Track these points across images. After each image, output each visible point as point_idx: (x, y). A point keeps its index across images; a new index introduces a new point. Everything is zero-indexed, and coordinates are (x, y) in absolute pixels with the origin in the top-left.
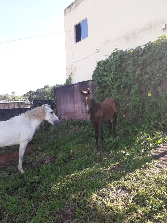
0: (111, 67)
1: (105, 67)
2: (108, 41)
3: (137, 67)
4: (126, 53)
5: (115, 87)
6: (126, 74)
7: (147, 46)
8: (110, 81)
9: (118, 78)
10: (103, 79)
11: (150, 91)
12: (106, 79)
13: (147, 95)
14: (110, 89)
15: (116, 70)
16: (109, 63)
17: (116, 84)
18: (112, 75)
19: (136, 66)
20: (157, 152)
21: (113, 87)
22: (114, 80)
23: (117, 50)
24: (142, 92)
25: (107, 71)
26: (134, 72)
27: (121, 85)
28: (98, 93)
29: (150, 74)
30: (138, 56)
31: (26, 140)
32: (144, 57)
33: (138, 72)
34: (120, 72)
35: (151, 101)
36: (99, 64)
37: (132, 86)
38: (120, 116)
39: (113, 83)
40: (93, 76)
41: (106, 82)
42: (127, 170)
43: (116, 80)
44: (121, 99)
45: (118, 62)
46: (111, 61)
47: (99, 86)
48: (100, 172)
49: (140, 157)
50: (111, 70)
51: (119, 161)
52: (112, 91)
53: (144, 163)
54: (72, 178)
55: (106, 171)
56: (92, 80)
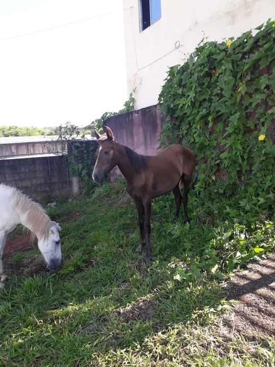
0: (191, 77)
1: (182, 77)
2: (196, 23)
3: (241, 78)
4: (220, 48)
5: (197, 118)
6: (219, 92)
7: (262, 29)
8: (188, 105)
9: (204, 100)
10: (177, 102)
11: (264, 129)
12: (182, 102)
13: (257, 138)
14: (189, 123)
15: (201, 85)
16: (189, 70)
17: (200, 113)
18: (192, 94)
19: (239, 76)
20: (244, 277)
21: (194, 119)
22: (197, 104)
23: (205, 41)
24: (248, 131)
25: (184, 86)
26: (235, 87)
27: (208, 114)
28: (169, 129)
29: (265, 93)
30: (244, 54)
32: (254, 56)
33: (242, 89)
34: (208, 87)
35: (263, 152)
36: (172, 72)
37: (228, 117)
38: (207, 178)
39: (195, 111)
40: (161, 96)
41: (182, 107)
42: (158, 321)
43: (200, 105)
44: (209, 144)
45: (204, 67)
46: (193, 65)
47: (171, 116)
48: (106, 317)
49: (199, 288)
50: (191, 83)
51: (157, 290)
52: (194, 126)
53: (197, 308)
54: (54, 322)
55: (119, 313)
56: (160, 104)
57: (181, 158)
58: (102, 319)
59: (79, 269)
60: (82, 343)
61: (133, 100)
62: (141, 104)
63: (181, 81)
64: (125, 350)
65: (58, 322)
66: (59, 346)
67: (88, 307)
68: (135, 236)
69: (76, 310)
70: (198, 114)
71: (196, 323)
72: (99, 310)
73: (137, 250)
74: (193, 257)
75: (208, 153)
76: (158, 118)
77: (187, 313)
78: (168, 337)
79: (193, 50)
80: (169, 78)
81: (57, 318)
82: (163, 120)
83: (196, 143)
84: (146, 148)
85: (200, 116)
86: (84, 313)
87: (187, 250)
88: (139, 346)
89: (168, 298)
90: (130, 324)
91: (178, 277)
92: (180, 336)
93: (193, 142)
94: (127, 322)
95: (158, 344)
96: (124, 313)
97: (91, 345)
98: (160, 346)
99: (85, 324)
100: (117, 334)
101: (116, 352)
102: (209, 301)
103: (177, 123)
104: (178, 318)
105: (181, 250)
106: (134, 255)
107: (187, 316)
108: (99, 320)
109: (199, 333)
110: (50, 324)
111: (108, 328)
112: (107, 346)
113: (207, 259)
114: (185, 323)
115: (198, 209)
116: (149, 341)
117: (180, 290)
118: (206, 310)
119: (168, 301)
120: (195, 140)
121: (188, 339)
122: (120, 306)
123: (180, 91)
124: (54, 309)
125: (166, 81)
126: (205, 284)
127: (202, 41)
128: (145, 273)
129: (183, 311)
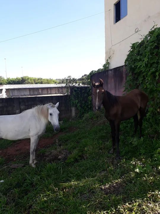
0: (145, 49)
1: (140, 49)
2: (149, 17)
5: (149, 74)
8: (144, 66)
9: (154, 63)
10: (136, 64)
12: (139, 64)
14: (144, 77)
15: (152, 54)
16: (144, 45)
17: (151, 71)
18: (146, 60)
21: (147, 74)
22: (149, 65)
23: (155, 27)
25: (141, 55)
27: (156, 71)
28: (130, 81)
31: (36, 135)
34: (156, 55)
36: (134, 46)
38: (154, 110)
39: (148, 69)
40: (126, 60)
41: (139, 67)
42: (126, 196)
43: (151, 66)
44: (156, 89)
45: (154, 43)
46: (147, 42)
47: (132, 72)
48: (94, 190)
49: (151, 178)
50: (145, 53)
51: (124, 177)
52: (147, 78)
53: (151, 191)
54: (64, 190)
55: (102, 189)
56: (125, 65)
57: (139, 98)
58: (92, 191)
59: (76, 161)
60: (81, 204)
61: (108, 63)
62: (113, 66)
63: (139, 51)
64: (106, 212)
65: (66, 190)
66: (67, 204)
67: (83, 183)
68: (109, 143)
69: (76, 184)
70: (149, 71)
71: (150, 200)
72: (90, 186)
73: (110, 152)
74: (146, 159)
75: (155, 95)
76: (124, 74)
77: (144, 193)
78: (133, 206)
79: (147, 33)
80: (132, 50)
81: (65, 188)
82: (127, 75)
83: (148, 89)
84: (116, 91)
85: (151, 72)
86: (81, 186)
87: (142, 154)
88: (114, 210)
89: (131, 182)
90: (109, 196)
91: (137, 170)
92: (140, 207)
93: (146, 88)
94: (107, 195)
95: (126, 211)
96: (104, 189)
97: (86, 206)
98: (128, 212)
99: (82, 193)
100: (101, 201)
101: (101, 212)
102: (157, 187)
103: (136, 76)
104: (138, 196)
105: (138, 153)
106: (109, 155)
107: (144, 195)
108: (90, 192)
109: (153, 206)
110: (62, 191)
111: (95, 197)
112: (95, 208)
113: (156, 160)
114: (143, 199)
115: (148, 129)
116: (121, 208)
117: (139, 178)
118: (156, 192)
119: (132, 185)
120: (147, 87)
121: (146, 209)
122: (102, 185)
123: (138, 58)
124: (63, 183)
125: (130, 52)
126: (154, 176)
127: (153, 27)
128: (117, 166)
129: (142, 191)
